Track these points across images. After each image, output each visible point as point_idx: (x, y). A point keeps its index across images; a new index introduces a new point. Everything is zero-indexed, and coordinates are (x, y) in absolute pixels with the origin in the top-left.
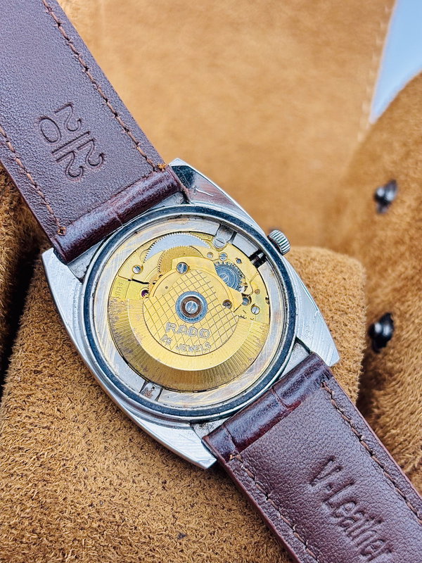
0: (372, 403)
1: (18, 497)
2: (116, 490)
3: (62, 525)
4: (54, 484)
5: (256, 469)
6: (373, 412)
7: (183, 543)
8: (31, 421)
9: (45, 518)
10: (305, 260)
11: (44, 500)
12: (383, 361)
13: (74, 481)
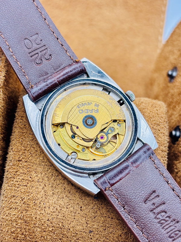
0: (174, 167)
1: (14, 218)
2: (59, 212)
3: (35, 230)
4: (30, 211)
5: (119, 195)
6: (175, 171)
7: (92, 235)
8: (18, 183)
9: (27, 228)
10: (139, 103)
11: (26, 219)
12: (177, 148)
13: (40, 210)
